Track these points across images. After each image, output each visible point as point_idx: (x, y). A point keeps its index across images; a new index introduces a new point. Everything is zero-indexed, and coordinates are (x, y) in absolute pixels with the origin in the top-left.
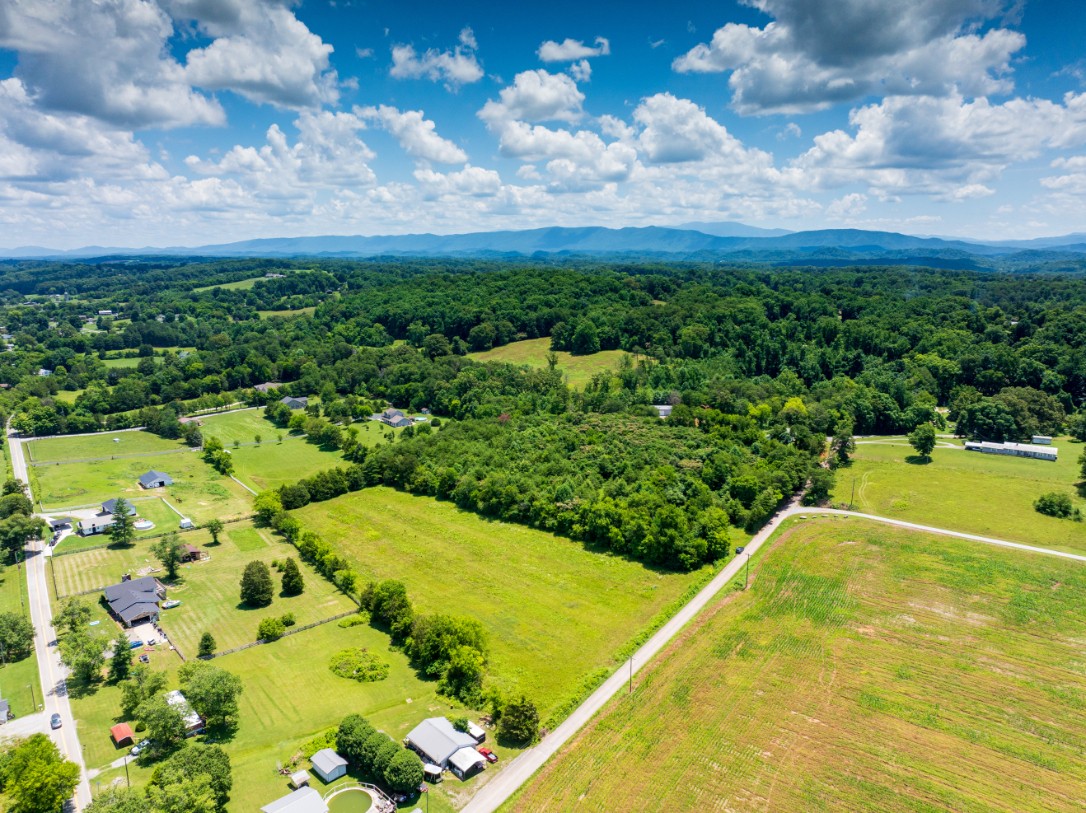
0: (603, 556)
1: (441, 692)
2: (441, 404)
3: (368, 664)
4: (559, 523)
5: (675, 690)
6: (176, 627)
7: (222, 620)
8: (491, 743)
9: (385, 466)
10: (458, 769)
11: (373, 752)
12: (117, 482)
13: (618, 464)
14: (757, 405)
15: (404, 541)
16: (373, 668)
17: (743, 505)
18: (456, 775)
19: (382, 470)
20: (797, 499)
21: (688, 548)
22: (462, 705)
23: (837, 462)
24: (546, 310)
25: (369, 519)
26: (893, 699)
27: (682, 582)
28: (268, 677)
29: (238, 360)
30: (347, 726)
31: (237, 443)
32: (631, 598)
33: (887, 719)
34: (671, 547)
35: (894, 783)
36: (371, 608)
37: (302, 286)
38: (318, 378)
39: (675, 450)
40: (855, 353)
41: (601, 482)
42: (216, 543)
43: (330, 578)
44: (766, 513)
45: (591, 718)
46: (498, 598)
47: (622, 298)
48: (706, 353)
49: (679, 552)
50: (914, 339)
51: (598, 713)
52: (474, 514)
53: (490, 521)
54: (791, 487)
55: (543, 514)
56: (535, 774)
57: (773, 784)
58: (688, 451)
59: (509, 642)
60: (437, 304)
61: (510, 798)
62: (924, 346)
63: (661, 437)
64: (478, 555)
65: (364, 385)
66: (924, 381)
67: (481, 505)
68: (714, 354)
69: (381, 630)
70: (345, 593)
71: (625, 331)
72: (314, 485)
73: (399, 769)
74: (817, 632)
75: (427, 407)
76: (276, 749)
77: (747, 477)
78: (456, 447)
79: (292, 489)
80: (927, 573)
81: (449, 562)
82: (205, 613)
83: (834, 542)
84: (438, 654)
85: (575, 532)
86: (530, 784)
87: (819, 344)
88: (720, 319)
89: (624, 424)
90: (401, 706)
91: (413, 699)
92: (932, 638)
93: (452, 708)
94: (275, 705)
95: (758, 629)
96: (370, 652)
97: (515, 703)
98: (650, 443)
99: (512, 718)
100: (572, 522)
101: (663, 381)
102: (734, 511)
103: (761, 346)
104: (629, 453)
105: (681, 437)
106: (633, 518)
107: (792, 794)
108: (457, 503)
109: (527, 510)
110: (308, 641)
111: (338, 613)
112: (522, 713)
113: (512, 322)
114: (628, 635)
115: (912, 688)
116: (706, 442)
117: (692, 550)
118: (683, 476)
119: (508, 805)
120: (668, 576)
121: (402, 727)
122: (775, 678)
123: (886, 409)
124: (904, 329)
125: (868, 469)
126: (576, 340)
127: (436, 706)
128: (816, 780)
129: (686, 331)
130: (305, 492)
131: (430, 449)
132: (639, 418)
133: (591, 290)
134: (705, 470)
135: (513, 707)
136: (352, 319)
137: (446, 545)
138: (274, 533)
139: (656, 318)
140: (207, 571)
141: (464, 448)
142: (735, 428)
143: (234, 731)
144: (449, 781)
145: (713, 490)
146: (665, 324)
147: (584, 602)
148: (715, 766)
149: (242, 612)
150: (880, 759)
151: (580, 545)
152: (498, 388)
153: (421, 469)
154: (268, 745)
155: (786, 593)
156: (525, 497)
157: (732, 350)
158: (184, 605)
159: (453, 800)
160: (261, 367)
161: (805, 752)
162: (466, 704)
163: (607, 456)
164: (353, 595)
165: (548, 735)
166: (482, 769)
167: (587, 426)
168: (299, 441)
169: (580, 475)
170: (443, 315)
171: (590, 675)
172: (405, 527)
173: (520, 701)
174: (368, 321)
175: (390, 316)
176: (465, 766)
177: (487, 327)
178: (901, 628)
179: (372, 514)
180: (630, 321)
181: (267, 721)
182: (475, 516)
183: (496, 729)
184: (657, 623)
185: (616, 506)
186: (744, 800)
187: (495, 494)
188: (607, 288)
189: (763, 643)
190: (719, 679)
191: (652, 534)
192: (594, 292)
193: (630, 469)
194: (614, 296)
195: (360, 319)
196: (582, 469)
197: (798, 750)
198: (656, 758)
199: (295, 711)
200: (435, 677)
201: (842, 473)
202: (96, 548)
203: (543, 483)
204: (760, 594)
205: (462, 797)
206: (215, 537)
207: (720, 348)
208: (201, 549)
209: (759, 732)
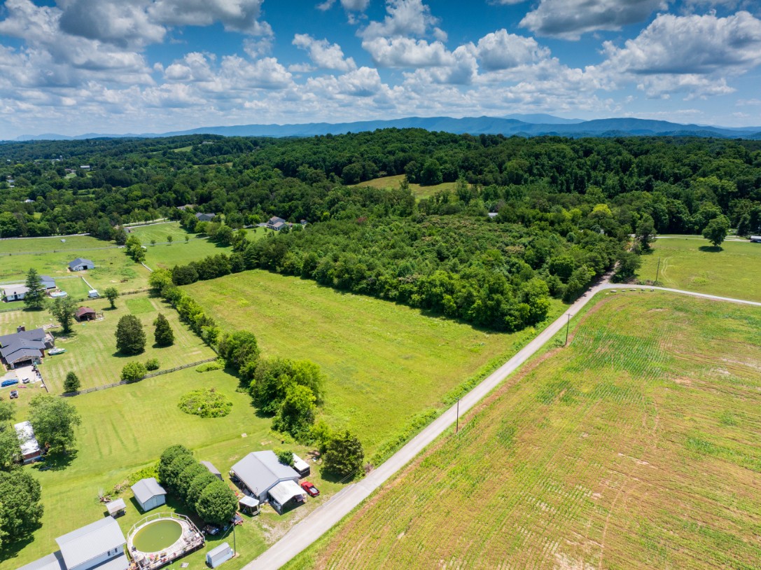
0: (438, 319)
1: (275, 428)
2: (315, 215)
3: (212, 403)
4: (400, 293)
5: (501, 431)
6: (54, 369)
7: (96, 365)
8: (315, 478)
9: (261, 253)
10: (277, 502)
11: (187, 483)
12: (51, 266)
13: (453, 250)
14: (569, 210)
15: (269, 308)
16: (216, 406)
17: (561, 280)
18: (275, 508)
19: (259, 256)
20: (607, 278)
21: (512, 312)
22: (293, 440)
23: (640, 249)
24: (401, 154)
25: (243, 292)
26: (721, 444)
27: (507, 340)
28: (120, 412)
29: (167, 189)
30: (168, 455)
31: (153, 242)
32: (460, 352)
33: (718, 463)
34: (497, 310)
35: (740, 531)
36: (226, 356)
37: (226, 148)
38: (225, 200)
39: (501, 240)
40: (647, 178)
41: (438, 265)
42: (113, 308)
43: (199, 333)
44: (581, 286)
45: (417, 456)
46: (341, 351)
47: (460, 145)
48: (526, 181)
49: (504, 314)
50: (695, 168)
51: (425, 450)
52: (331, 288)
53: (343, 294)
54: (602, 266)
55: (387, 287)
56: (355, 509)
57: (606, 528)
58: (513, 240)
59: (346, 386)
60: (320, 153)
61: (326, 534)
62: (704, 171)
63: (490, 230)
64: (329, 318)
65: (259, 205)
66: (707, 196)
67: (336, 281)
68: (532, 182)
69: (232, 375)
70: (209, 345)
71: (462, 167)
72: (201, 267)
73: (208, 501)
74: (636, 383)
75: (305, 219)
76: (106, 477)
77: (565, 257)
78: (320, 238)
79: (183, 269)
80: (735, 334)
81: (304, 323)
82: (83, 359)
83: (644, 309)
84: (274, 393)
85: (414, 301)
86: (348, 519)
87: (617, 173)
88: (537, 156)
89: (459, 221)
90: (236, 440)
91: (248, 434)
92: (751, 389)
93: (283, 442)
94: (118, 436)
95: (579, 379)
96: (218, 393)
97: (339, 438)
98: (480, 235)
99: (336, 453)
100: (411, 293)
101: (492, 196)
102: (553, 284)
103: (571, 173)
104: (463, 242)
105: (507, 230)
106: (464, 287)
107: (628, 539)
108: (317, 281)
109: (374, 284)
110: (166, 383)
111: (198, 360)
112: (346, 448)
113: (376, 163)
114: (456, 382)
115: (738, 433)
116: (527, 234)
117: (517, 313)
118: (508, 258)
119: (322, 541)
120: (495, 336)
121: (231, 459)
122: (599, 422)
123: (678, 213)
124: (687, 161)
125: (667, 256)
126: (424, 174)
127: (268, 440)
128: (652, 524)
129: (511, 164)
130: (194, 271)
131: (299, 241)
132: (471, 217)
133: (437, 141)
134: (528, 253)
135: (337, 442)
136: (258, 167)
137: (304, 310)
138: (163, 302)
139: (487, 157)
140: (98, 328)
141: (326, 240)
142: (552, 223)
143: (71, 459)
144: (267, 514)
145: (534, 269)
146: (493, 160)
147: (418, 355)
148: (543, 506)
149: (117, 358)
150: (719, 504)
151: (417, 312)
152: (359, 202)
153: (289, 254)
154: (99, 473)
155: (602, 349)
156: (373, 274)
157: (546, 179)
158: (69, 352)
159: (267, 534)
160: (183, 193)
161: (636, 494)
162: (297, 439)
163: (443, 244)
164: (215, 347)
165: (372, 471)
166: (302, 503)
167: (428, 224)
168: (203, 241)
169: (420, 258)
170: (324, 160)
171: (419, 416)
172: (271, 298)
173: (344, 436)
174: (270, 167)
175: (285, 162)
176: (283, 499)
177: (356, 166)
178: (717, 380)
179: (246, 288)
180: (466, 159)
181: (105, 451)
182: (331, 290)
183: (321, 463)
184: (484, 372)
185: (450, 278)
186: (575, 543)
187: (348, 271)
188: (449, 140)
189: (586, 390)
190: (545, 422)
191: (480, 299)
192: (440, 142)
193: (463, 253)
194: (454, 145)
195: (264, 166)
196: (422, 254)
197: (630, 492)
198: (480, 497)
199: (136, 442)
200: (271, 414)
201: (644, 258)
202: (12, 310)
203: (389, 264)
204: (579, 351)
205: (276, 531)
206: (112, 303)
207: (537, 177)
208: (98, 311)
209: (586, 472)
